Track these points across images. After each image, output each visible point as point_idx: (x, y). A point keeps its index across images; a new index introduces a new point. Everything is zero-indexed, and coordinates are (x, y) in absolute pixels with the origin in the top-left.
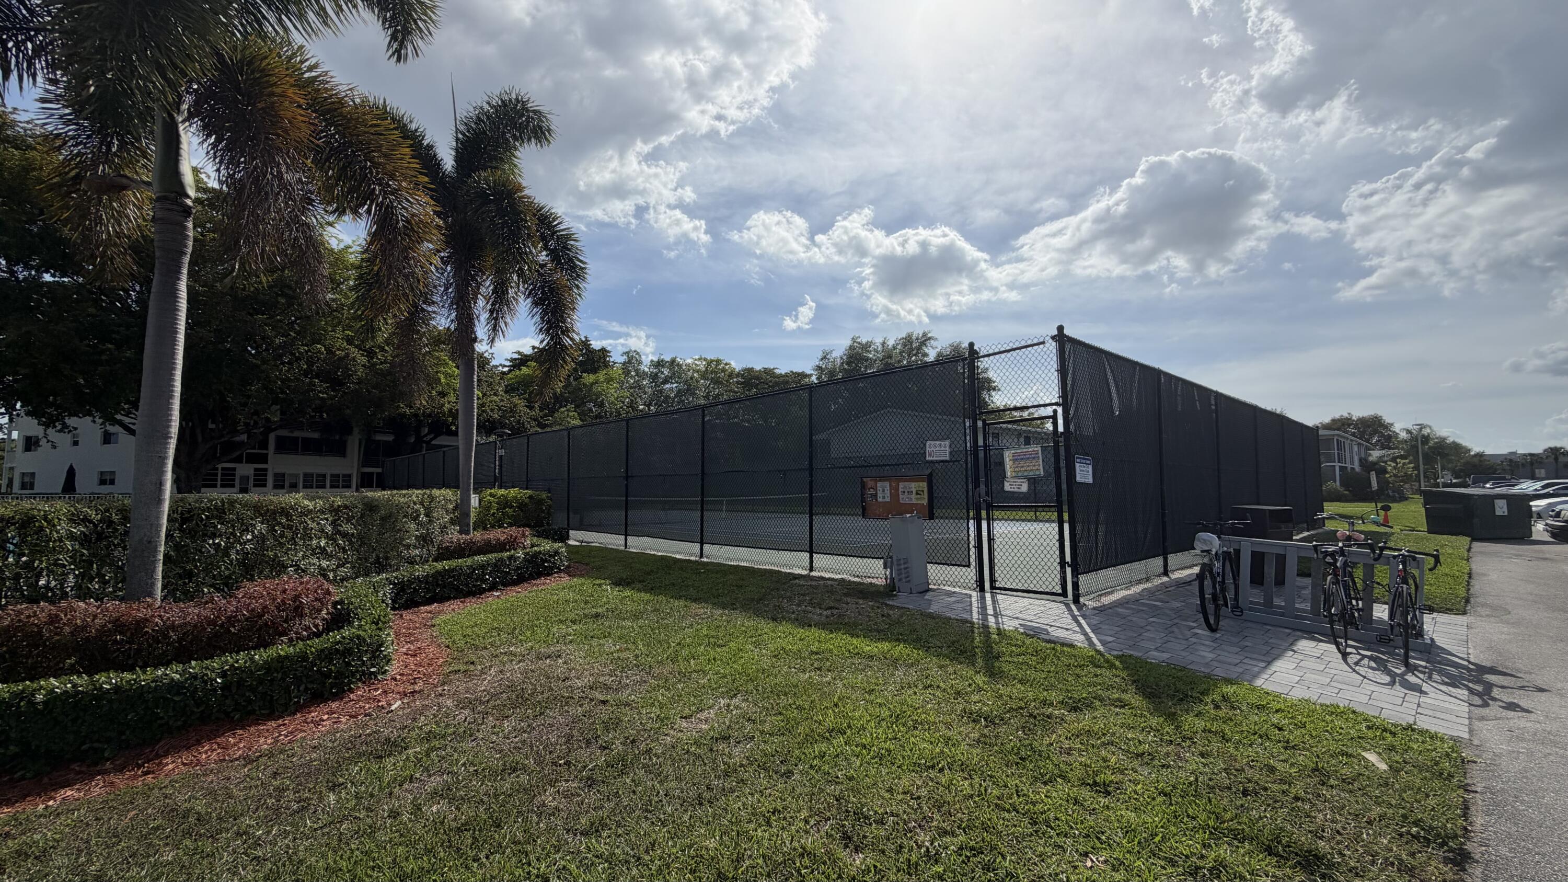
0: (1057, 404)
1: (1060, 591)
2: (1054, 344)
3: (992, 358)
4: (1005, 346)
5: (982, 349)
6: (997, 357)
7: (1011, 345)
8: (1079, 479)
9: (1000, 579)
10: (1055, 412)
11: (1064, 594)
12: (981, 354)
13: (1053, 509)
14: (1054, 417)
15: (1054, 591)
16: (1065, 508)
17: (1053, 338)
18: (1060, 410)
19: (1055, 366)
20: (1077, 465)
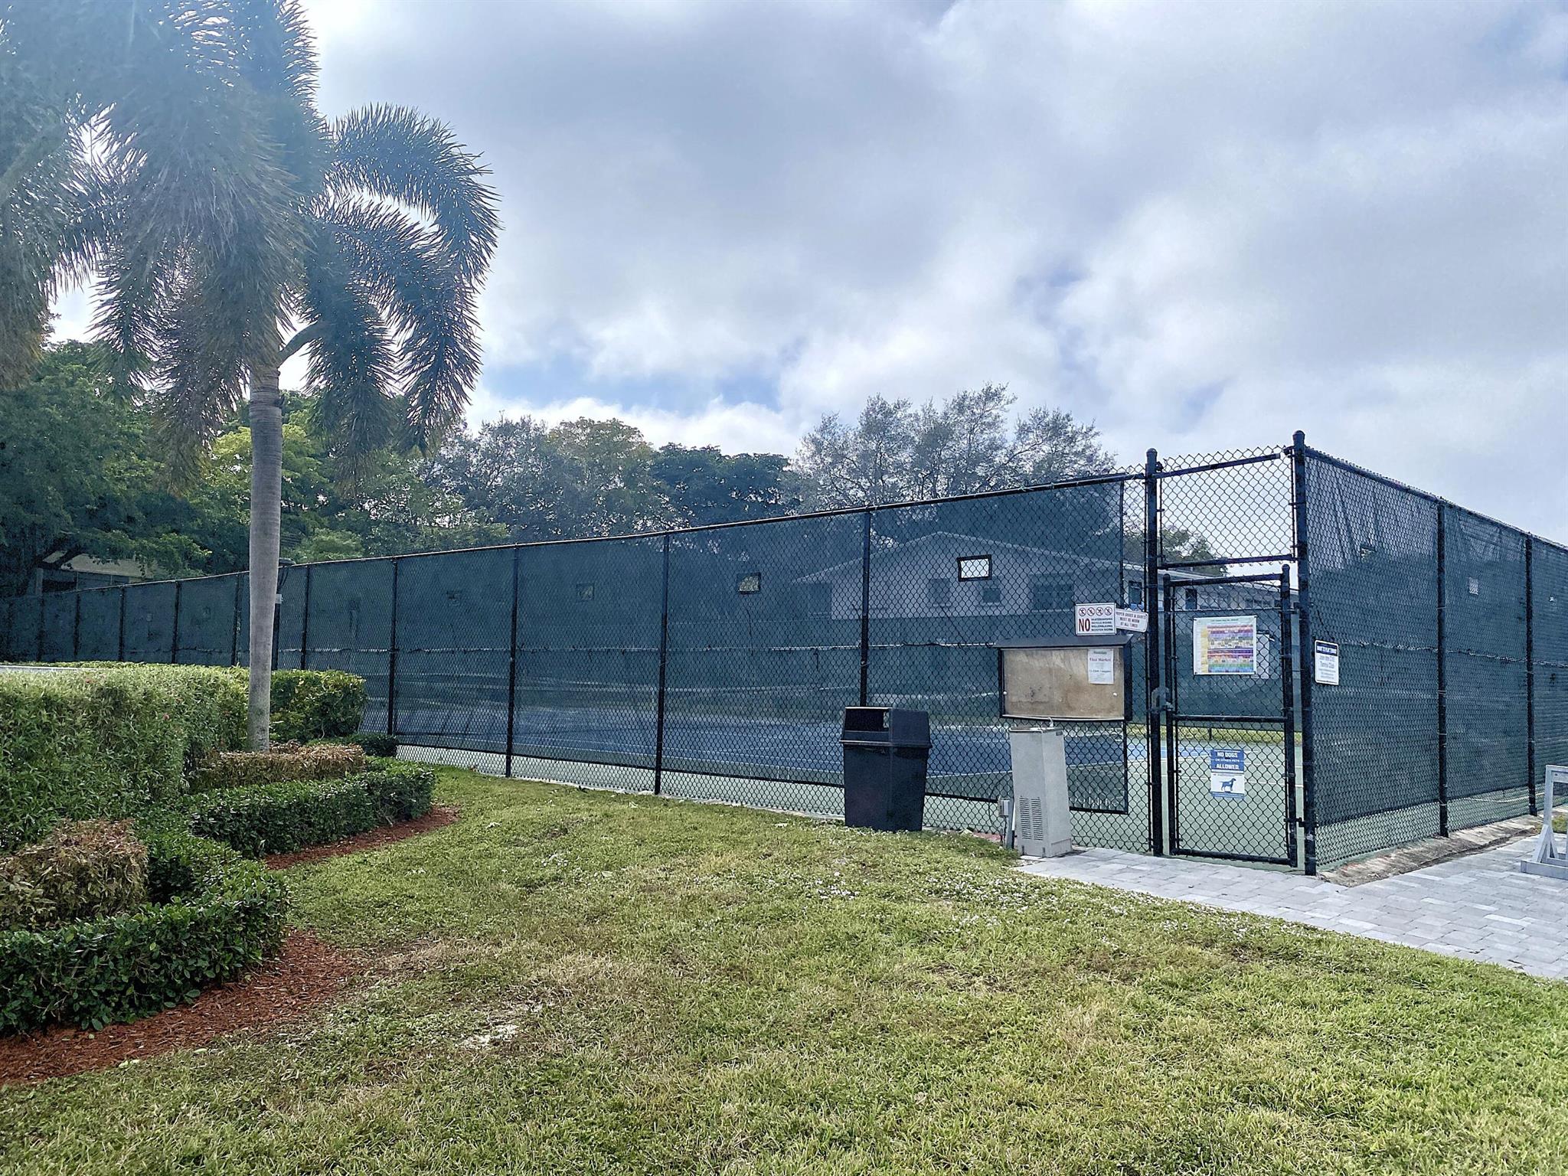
0: (1289, 557)
1: (1286, 857)
2: (1288, 461)
3: (1185, 477)
4: (1208, 459)
5: (1171, 462)
6: (1195, 476)
7: (1218, 458)
8: (1319, 677)
9: (1186, 837)
10: (1286, 569)
11: (1292, 860)
12: (1168, 469)
13: (1277, 725)
14: (1284, 577)
15: (1275, 856)
16: (1298, 725)
17: (1287, 451)
18: (1294, 567)
19: (1289, 496)
20: (1317, 655)
